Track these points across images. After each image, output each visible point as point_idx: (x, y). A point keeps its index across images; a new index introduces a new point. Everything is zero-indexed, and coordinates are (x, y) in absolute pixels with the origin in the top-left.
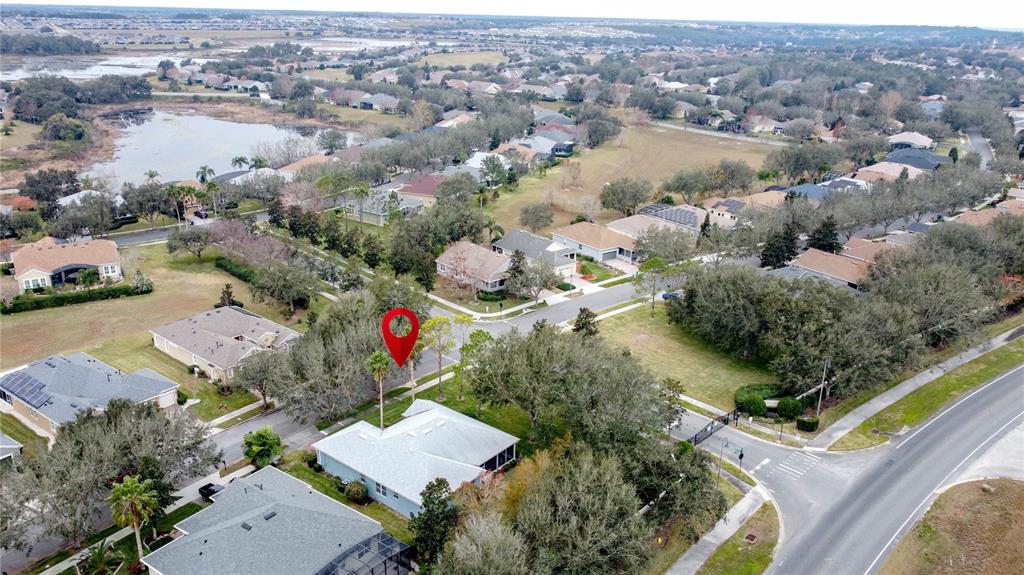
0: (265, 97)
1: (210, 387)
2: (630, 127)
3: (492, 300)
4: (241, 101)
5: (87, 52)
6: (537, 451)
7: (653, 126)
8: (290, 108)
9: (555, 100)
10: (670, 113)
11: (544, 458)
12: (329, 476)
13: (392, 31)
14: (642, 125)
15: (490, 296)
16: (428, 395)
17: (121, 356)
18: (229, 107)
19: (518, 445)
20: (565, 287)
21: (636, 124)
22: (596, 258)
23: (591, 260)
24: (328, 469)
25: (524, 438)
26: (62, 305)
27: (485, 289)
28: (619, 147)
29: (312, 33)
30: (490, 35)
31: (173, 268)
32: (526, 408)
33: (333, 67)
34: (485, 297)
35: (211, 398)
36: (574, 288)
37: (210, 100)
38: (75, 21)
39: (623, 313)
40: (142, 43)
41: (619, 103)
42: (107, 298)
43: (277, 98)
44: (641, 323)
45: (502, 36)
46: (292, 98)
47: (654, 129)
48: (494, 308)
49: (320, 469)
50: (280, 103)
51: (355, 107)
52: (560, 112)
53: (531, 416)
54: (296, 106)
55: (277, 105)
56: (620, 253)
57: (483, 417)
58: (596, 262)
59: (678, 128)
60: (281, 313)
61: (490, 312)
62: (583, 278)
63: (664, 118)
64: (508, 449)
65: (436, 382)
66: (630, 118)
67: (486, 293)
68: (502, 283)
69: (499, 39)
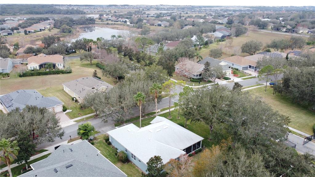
0: (128, 23)
1: (78, 106)
2: (250, 31)
3: (196, 82)
4: (121, 25)
5: (81, 14)
6: (213, 146)
7: (259, 31)
8: (135, 26)
9: (223, 24)
10: (266, 27)
11: (217, 151)
12: (113, 147)
13: (171, 9)
14: (255, 31)
15: (195, 80)
16: (164, 115)
17: (51, 93)
18: (117, 26)
19: (203, 141)
20: (226, 79)
21: (253, 31)
22: (239, 69)
23: (237, 70)
24: (113, 144)
25: (206, 138)
26: (40, 75)
27: (193, 77)
28: (247, 36)
29: (147, 9)
30: (202, 9)
31: (82, 66)
32: (208, 124)
33: (151, 17)
34: (193, 80)
35: (76, 110)
36: (230, 79)
37: (112, 24)
38: (81, 7)
39: (252, 89)
40: (97, 12)
41: (246, 24)
42: (55, 74)
43: (132, 24)
44: (260, 93)
45: (206, 10)
46: (136, 24)
47: (259, 32)
48: (197, 84)
49: (110, 144)
50: (132, 25)
51: (156, 26)
52: (225, 27)
53: (210, 128)
54: (137, 26)
55: (132, 26)
56: (249, 68)
57: (187, 127)
58: (239, 71)
59: (269, 32)
60: (114, 82)
61: (195, 86)
62: (234, 76)
63: (263, 29)
64: (198, 143)
65: (168, 111)
66: (251, 29)
67: (194, 79)
68: (200, 75)
69: (205, 10)
